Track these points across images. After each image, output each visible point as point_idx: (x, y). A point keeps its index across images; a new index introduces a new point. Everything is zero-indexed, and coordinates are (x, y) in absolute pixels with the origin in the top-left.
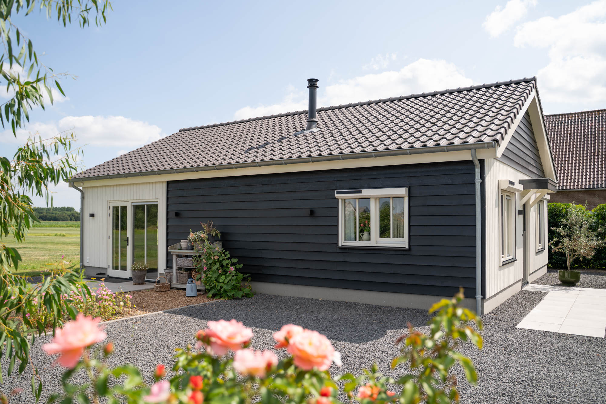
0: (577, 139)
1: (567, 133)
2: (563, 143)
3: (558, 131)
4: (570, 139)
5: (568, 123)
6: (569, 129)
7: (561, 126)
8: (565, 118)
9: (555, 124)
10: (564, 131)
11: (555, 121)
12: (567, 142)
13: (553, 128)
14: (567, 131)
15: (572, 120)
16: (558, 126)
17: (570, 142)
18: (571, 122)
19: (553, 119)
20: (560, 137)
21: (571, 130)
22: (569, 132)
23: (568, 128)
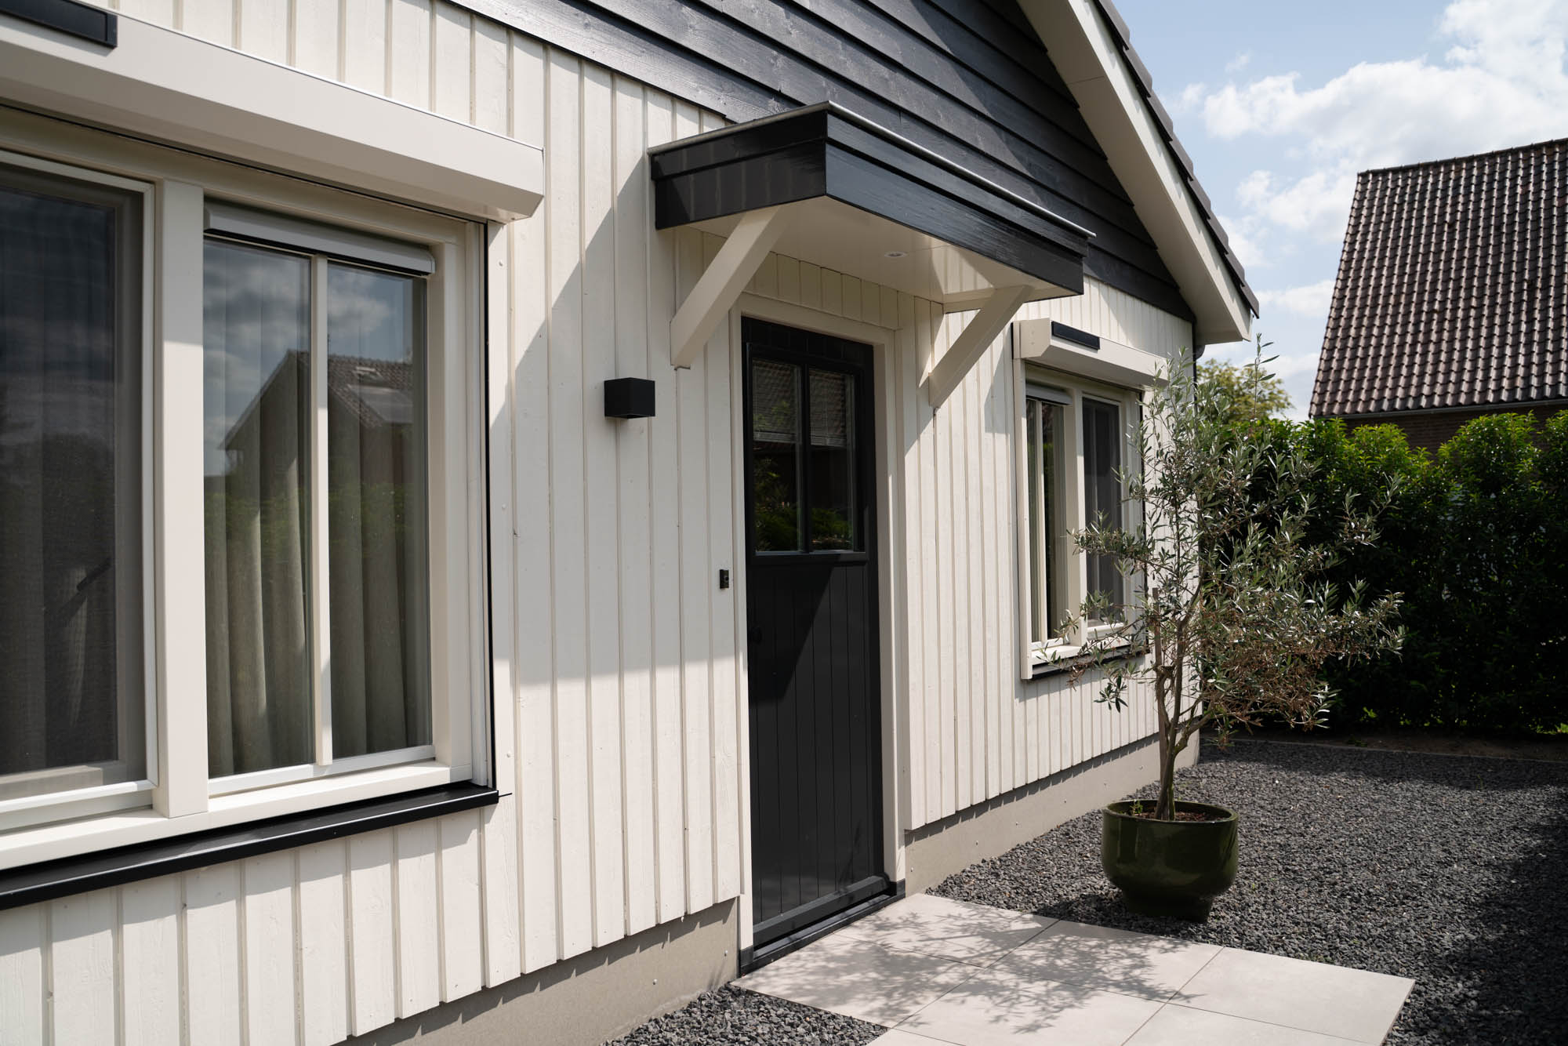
0: (1474, 238)
1: (1441, 224)
2: (1426, 254)
3: (1409, 220)
4: (1451, 241)
5: (1445, 190)
6: (1448, 210)
7: (1422, 201)
8: (1436, 176)
9: (1402, 195)
10: (1431, 217)
11: (1404, 188)
12: (1438, 252)
13: (1395, 207)
14: (1442, 215)
15: (1457, 179)
16: (1411, 203)
17: (1450, 250)
18: (1456, 187)
19: (1395, 181)
20: (1418, 236)
21: (1454, 213)
22: (1448, 218)
23: (1443, 206)
